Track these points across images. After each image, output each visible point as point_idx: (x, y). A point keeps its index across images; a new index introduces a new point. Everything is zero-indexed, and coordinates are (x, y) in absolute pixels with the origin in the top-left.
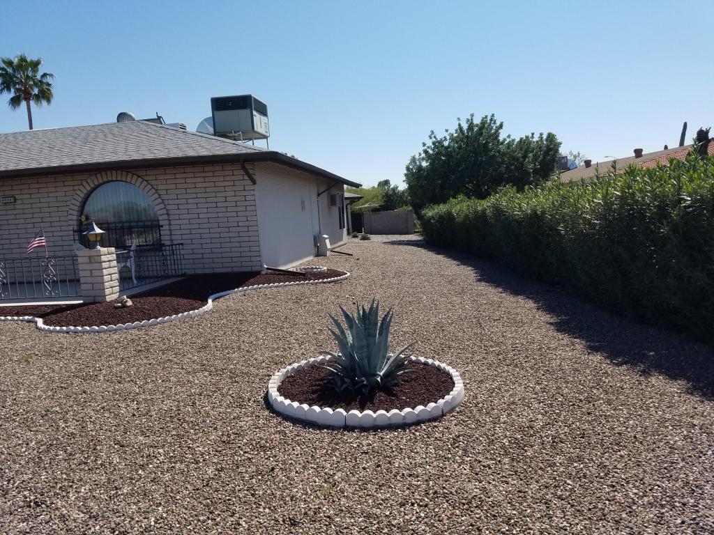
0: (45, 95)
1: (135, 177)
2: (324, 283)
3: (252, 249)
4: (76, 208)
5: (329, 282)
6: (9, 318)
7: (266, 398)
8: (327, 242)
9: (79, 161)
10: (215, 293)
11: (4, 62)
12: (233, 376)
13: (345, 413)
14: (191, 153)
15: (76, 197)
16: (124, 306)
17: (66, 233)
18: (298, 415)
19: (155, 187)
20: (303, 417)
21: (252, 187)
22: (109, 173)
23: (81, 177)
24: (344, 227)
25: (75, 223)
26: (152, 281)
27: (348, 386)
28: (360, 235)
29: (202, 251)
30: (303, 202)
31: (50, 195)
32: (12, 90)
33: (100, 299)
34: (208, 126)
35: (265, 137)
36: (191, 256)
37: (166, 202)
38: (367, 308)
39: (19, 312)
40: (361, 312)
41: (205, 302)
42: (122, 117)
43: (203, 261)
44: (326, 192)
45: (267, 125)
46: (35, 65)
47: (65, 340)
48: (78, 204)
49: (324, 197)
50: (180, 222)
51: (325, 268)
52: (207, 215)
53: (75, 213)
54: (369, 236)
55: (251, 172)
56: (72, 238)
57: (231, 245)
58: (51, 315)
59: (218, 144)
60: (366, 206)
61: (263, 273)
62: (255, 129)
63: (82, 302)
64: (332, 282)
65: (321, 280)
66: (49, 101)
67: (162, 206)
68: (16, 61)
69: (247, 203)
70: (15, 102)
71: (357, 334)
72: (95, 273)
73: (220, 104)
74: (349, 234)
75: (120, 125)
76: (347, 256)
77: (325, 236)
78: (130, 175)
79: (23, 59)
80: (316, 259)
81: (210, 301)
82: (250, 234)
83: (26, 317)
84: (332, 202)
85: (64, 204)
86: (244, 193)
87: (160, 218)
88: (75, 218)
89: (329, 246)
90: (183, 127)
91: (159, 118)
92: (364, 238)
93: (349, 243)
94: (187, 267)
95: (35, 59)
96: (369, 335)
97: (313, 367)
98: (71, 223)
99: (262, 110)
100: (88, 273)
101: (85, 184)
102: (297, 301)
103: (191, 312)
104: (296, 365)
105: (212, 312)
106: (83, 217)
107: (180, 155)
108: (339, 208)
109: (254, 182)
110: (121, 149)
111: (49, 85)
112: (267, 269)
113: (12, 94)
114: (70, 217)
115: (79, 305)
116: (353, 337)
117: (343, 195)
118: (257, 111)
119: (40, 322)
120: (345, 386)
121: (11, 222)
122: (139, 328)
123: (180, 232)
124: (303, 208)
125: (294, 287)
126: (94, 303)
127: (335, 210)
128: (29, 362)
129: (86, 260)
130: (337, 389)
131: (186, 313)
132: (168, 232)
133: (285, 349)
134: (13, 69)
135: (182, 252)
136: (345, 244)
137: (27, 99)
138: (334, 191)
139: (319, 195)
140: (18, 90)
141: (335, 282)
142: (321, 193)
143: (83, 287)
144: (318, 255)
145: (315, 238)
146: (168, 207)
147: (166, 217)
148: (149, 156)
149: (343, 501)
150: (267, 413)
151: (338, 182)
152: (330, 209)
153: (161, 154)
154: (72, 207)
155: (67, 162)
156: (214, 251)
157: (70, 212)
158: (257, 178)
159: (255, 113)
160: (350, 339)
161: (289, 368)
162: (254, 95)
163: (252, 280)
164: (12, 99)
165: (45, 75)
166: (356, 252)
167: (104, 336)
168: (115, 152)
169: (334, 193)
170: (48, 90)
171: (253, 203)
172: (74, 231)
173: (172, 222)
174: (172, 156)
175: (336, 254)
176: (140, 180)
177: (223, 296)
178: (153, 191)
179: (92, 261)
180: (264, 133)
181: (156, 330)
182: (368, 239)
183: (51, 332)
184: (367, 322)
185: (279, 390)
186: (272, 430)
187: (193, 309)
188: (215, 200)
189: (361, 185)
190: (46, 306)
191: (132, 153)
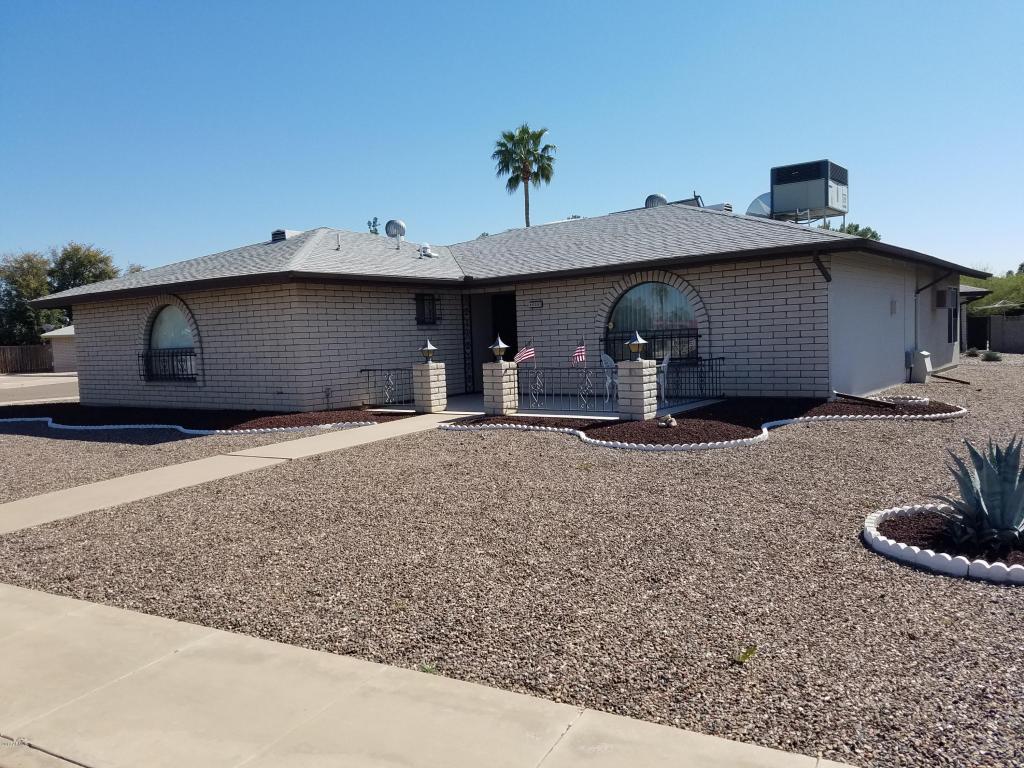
0: (545, 173)
1: (674, 277)
2: (924, 420)
3: (818, 367)
4: (605, 315)
5: (933, 420)
6: (550, 428)
7: (862, 537)
8: (928, 362)
9: (614, 261)
10: (769, 421)
11: (505, 136)
12: (815, 512)
13: (967, 562)
14: (748, 246)
15: (606, 301)
16: (669, 426)
17: (592, 342)
18: (906, 557)
19: (697, 288)
20: (913, 560)
21: (825, 285)
22: (644, 273)
23: (613, 279)
24: (955, 340)
25: (602, 331)
26: (688, 401)
27: (971, 538)
28: (982, 353)
29: (748, 368)
30: (893, 304)
31: (578, 299)
32: (511, 171)
33: (638, 417)
34: (763, 205)
35: (842, 213)
36: (734, 374)
37: (708, 307)
38: (1004, 446)
39: (559, 423)
40: (995, 452)
41: (758, 431)
42: (652, 201)
43: (748, 380)
44: (929, 289)
45: (846, 197)
46: (537, 137)
47: (617, 455)
48: (607, 309)
49: (927, 297)
50: (723, 331)
51: (927, 399)
52: (758, 323)
53: (603, 320)
54: (999, 354)
55: (826, 265)
56: (597, 347)
57: (789, 361)
58: (591, 428)
59: (782, 230)
60: (996, 306)
61: (831, 400)
62: (830, 204)
63: (617, 418)
64: (938, 419)
65: (919, 416)
66: (548, 179)
67: (703, 311)
68: (517, 133)
69: (815, 307)
70: (513, 183)
71: (988, 476)
72: (634, 387)
73: (781, 176)
74: (962, 350)
75: (651, 211)
76: (961, 385)
77: (925, 353)
78: (668, 275)
79: (524, 131)
80: (907, 386)
81: (765, 430)
82: (817, 347)
83: (566, 429)
84: (940, 300)
85: (592, 309)
86: (813, 293)
87: (699, 326)
88: (602, 325)
89: (929, 368)
90: (729, 208)
91: (696, 198)
92: (989, 358)
93: (962, 364)
94: (727, 386)
95: (538, 130)
96: (1005, 480)
97: (920, 514)
98: (597, 330)
99: (841, 176)
100: (627, 388)
101: (616, 286)
102: (885, 439)
103: (745, 440)
104: (897, 509)
105: (769, 442)
106: (611, 324)
107: (734, 249)
108: (950, 310)
109: (829, 279)
110: (658, 243)
111: (550, 159)
112: (838, 395)
113: (510, 175)
114: (597, 324)
115: (615, 422)
116: (981, 480)
117: (957, 289)
118: (833, 179)
119: (582, 435)
120: (966, 537)
121: (536, 328)
122: (690, 451)
123: (721, 343)
124: (893, 311)
125: (879, 422)
126: (632, 421)
127: (943, 315)
128: (589, 471)
129: (626, 372)
130: (955, 540)
131: (739, 441)
132: (707, 343)
133: (876, 494)
134: (514, 144)
135: (723, 368)
136: (956, 366)
137: (526, 180)
138: (942, 286)
139: (918, 292)
140: (516, 169)
141: (942, 420)
142: (921, 290)
143: (620, 402)
144: (910, 380)
145: (907, 355)
146: (711, 313)
147: (706, 325)
148: (695, 252)
149: (967, 632)
150: (865, 551)
151: (953, 272)
152: (933, 310)
153: (710, 249)
154: (600, 312)
155: (601, 263)
156: (764, 368)
157: (598, 318)
158: (832, 273)
159: (830, 183)
160: (977, 483)
161: (889, 511)
162: (830, 160)
163: (815, 409)
164: (510, 180)
165: (546, 148)
166: (976, 380)
167: (655, 455)
168: (652, 249)
169: (940, 289)
170: (549, 165)
171: (824, 306)
172: (601, 340)
173: (713, 332)
174: (724, 250)
175: (941, 380)
176: (680, 280)
177: (778, 426)
178: (694, 293)
179: (633, 374)
180: (841, 208)
181: (707, 456)
182: (997, 359)
183: (598, 445)
184: (1003, 464)
185: (878, 529)
186: (875, 566)
187: (747, 437)
188: (772, 303)
189: (990, 275)
190: (581, 419)
191: (673, 249)
